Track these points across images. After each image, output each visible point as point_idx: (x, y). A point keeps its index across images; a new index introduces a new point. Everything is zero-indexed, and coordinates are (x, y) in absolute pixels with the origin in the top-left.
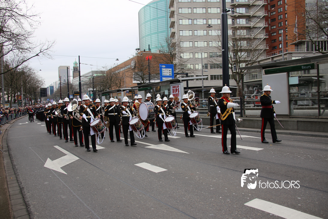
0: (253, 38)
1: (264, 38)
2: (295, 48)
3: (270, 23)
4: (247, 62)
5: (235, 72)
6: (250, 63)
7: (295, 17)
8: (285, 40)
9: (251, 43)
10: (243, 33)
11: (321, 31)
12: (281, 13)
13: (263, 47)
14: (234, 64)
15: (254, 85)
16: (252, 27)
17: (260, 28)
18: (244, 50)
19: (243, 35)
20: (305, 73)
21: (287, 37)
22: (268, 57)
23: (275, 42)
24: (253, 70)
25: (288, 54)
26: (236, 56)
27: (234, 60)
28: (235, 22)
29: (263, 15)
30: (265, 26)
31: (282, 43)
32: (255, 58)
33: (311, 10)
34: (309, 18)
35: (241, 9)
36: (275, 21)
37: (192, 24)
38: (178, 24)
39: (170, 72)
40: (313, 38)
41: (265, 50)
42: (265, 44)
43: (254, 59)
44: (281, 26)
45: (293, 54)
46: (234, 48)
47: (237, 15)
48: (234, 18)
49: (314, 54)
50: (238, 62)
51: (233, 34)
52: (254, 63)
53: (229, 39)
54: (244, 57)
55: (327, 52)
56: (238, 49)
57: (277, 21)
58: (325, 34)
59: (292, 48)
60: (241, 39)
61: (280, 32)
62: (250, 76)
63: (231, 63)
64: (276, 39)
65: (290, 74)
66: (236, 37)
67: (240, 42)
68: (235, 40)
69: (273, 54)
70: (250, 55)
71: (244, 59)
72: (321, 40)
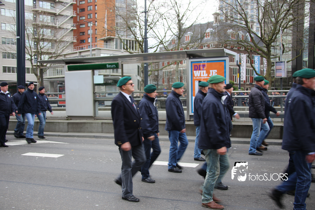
0: (59, 27)
1: (71, 29)
2: (104, 44)
3: (78, 12)
4: (51, 55)
5: (35, 66)
6: (54, 56)
7: (105, 10)
8: (94, 34)
9: (55, 32)
10: (47, 20)
11: (129, 30)
12: (91, 4)
13: (70, 38)
14: (35, 55)
15: (58, 82)
16: (58, 14)
17: (67, 16)
18: (48, 40)
19: (46, 22)
20: (113, 72)
21: (96, 32)
22: (76, 50)
23: (83, 35)
24: (57, 65)
25: (96, 50)
26: (37, 46)
27: (35, 51)
28: (37, 4)
29: (71, 2)
30: (72, 15)
31: (91, 37)
33: (120, 6)
34: (118, 15)
36: (84, 11)
40: (122, 36)
41: (73, 43)
42: (72, 36)
43: (59, 52)
44: (90, 18)
45: (102, 50)
46: (34, 36)
49: (123, 52)
50: (39, 54)
51: (34, 19)
52: (58, 57)
53: (29, 24)
54: (47, 48)
55: (134, 52)
56: (39, 38)
57: (86, 12)
58: (133, 33)
59: (101, 44)
60: (43, 26)
61: (89, 25)
62: (54, 70)
63: (31, 54)
64: (84, 32)
65: (96, 72)
66: (37, 23)
67: (42, 30)
68: (36, 27)
69: (81, 48)
70: (54, 46)
71: (48, 51)
72: (129, 39)
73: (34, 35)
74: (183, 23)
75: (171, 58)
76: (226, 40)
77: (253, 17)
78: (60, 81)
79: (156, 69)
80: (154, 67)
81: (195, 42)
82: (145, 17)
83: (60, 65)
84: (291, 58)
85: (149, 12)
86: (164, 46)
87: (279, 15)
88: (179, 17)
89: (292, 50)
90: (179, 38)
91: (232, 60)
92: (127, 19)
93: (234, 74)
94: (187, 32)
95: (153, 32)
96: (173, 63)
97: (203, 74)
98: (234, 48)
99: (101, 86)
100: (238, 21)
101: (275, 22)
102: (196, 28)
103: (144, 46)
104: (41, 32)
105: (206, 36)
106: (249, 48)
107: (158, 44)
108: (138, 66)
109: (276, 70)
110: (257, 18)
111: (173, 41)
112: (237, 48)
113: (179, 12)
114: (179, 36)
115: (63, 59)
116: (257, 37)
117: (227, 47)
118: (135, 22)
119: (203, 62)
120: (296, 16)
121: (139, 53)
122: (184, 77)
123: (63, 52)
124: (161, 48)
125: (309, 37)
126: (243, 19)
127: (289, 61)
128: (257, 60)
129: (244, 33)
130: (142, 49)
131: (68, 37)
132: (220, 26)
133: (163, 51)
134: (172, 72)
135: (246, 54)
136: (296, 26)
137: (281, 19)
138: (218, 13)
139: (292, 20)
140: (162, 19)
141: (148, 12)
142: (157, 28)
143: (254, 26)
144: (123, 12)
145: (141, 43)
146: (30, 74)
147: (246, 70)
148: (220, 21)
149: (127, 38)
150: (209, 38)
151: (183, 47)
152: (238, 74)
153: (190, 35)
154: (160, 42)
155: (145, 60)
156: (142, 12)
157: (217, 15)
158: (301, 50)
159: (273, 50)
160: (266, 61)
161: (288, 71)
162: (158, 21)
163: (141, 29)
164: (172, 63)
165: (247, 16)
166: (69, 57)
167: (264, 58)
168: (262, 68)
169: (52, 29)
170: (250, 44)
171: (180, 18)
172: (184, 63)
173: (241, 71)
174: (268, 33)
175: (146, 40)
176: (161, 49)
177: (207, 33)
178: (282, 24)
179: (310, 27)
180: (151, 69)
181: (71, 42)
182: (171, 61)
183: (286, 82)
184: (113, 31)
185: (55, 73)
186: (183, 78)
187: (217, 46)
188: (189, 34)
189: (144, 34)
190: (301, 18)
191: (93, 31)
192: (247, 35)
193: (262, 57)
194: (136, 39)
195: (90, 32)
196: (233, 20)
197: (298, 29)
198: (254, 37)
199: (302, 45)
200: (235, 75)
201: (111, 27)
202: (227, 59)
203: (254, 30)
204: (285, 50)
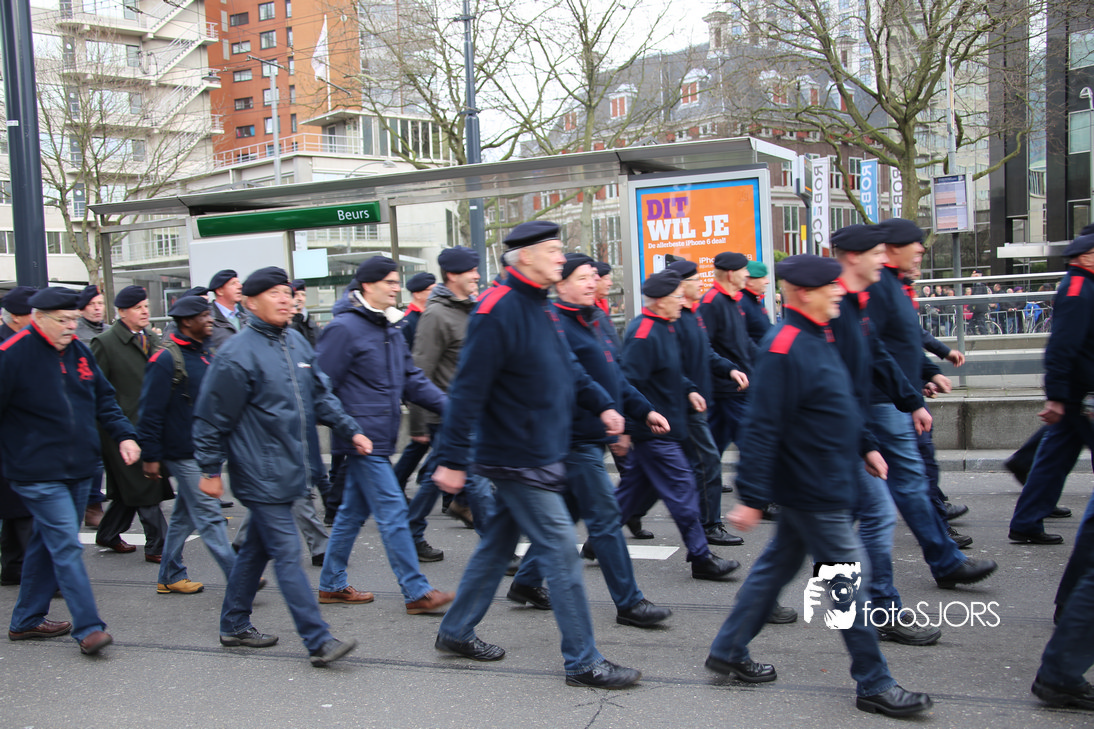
0: (157, 82)
1: (203, 88)
2: (324, 140)
3: (225, 28)
4: (135, 182)
5: (78, 224)
6: (147, 188)
7: (319, 17)
8: (286, 103)
9: (146, 100)
10: (116, 58)
11: (409, 84)
13: (199, 120)
14: (74, 187)
15: (165, 279)
16: (151, 36)
17: (185, 43)
18: (119, 130)
19: (109, 68)
20: (360, 236)
21: (293, 96)
22: (222, 165)
23: (248, 107)
24: (156, 218)
25: (295, 160)
26: (83, 152)
27: (74, 170)
28: (74, 3)
30: (205, 38)
31: (275, 113)
32: (166, 170)
34: (369, 31)
36: (247, 22)
40: (386, 107)
41: (209, 137)
42: (208, 114)
43: (162, 172)
44: (270, 47)
45: (316, 161)
46: (70, 119)
49: (390, 166)
50: (92, 181)
51: (64, 56)
52: (161, 190)
53: (49, 74)
54: (120, 160)
55: (432, 163)
56: (88, 123)
57: (253, 25)
58: (424, 96)
59: (310, 139)
60: (101, 82)
61: (266, 70)
62: (147, 239)
63: (60, 181)
64: (251, 98)
65: (301, 237)
66: (78, 71)
67: (97, 94)
68: (75, 84)
69: (241, 157)
70: (145, 151)
71: (121, 169)
72: (411, 117)
73: (67, 112)
74: (600, 52)
75: (563, 178)
76: (755, 110)
77: (846, 23)
78: (172, 276)
79: (510, 220)
80: (505, 215)
81: (645, 118)
82: (467, 35)
83: (169, 217)
84: (988, 164)
85: (477, 16)
86: (538, 137)
87: (938, 12)
88: (585, 33)
89: (990, 135)
90: (590, 108)
91: (780, 177)
92: (399, 45)
93: (787, 228)
94: (618, 84)
95: (497, 89)
96: (573, 198)
97: (681, 232)
98: (784, 137)
99: (318, 288)
100: (796, 37)
101: (926, 38)
102: (647, 68)
103: (464, 142)
104: (95, 103)
105: (685, 97)
106: (838, 133)
107: (516, 131)
108: (449, 214)
109: (937, 206)
110: (862, 24)
111: (567, 119)
112: (795, 134)
113: (585, 15)
114: (590, 100)
115: (180, 196)
116: (865, 94)
117: (760, 132)
118: (430, 55)
119: (676, 188)
120: (999, 12)
121: (448, 165)
122: (613, 244)
123: (176, 174)
124: (525, 146)
125: (1047, 89)
126: (812, 33)
127: (981, 175)
128: (867, 175)
129: (819, 81)
130: (460, 150)
131: (193, 117)
132: (731, 59)
133: (534, 156)
134: (568, 230)
135: (829, 157)
136: (1001, 48)
137: (947, 27)
138: (725, 13)
139: (985, 28)
140: (528, 43)
141: (475, 18)
142: (511, 73)
143: (853, 56)
144: (385, 22)
145: (456, 131)
146: (62, 254)
147: (832, 210)
148: (733, 43)
149: (402, 113)
150: (696, 103)
151: (604, 139)
152: (804, 228)
153: (629, 95)
154: (522, 125)
155: (470, 188)
156: (456, 20)
157: (720, 19)
158: (1020, 133)
159: (921, 136)
160: (900, 178)
161: (978, 209)
162: (512, 48)
163: (452, 80)
164: (568, 196)
165: (827, 19)
166: (198, 190)
167: (892, 168)
168: (886, 203)
169: (133, 90)
170: (840, 121)
171: (590, 36)
172: (611, 195)
173: (814, 218)
174: (901, 77)
175: (474, 118)
176: (528, 149)
177: (688, 85)
178: (953, 45)
179: (1048, 49)
180: (493, 221)
181: (202, 136)
182: (563, 187)
183: (972, 250)
184: (353, 89)
185: (151, 249)
186: (609, 249)
187: (723, 131)
188: (625, 91)
189: (463, 98)
190: (1017, 19)
191: (280, 91)
192: (828, 88)
193: (884, 163)
194: (435, 114)
195: (272, 97)
196: (779, 35)
197: (1007, 59)
198: (853, 93)
199: (1023, 115)
200: (791, 232)
201: (347, 77)
202: (764, 175)
203: (854, 68)
204: (964, 137)
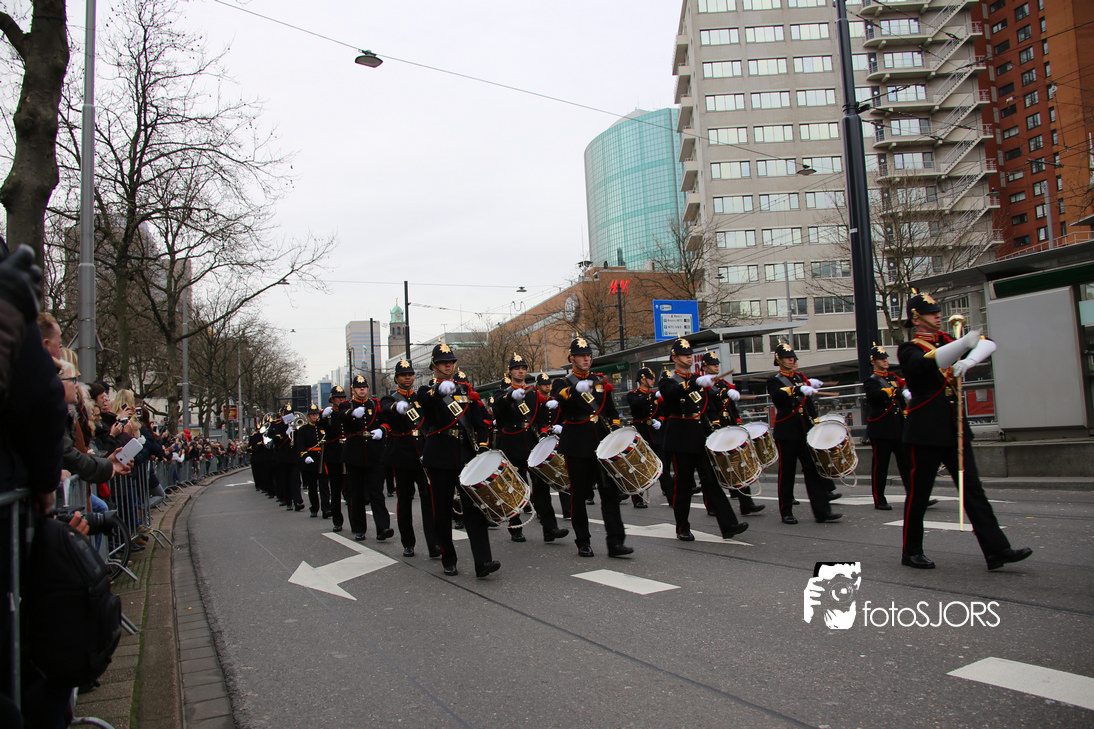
0: (949, 210)
1: (987, 209)
3: (1001, 162)
5: (895, 322)
8: (1057, 211)
9: (942, 224)
10: (917, 196)
12: (1036, 131)
16: (944, 177)
17: (971, 178)
18: (926, 251)
19: (915, 205)
21: (1062, 207)
23: (1023, 222)
27: (892, 283)
28: (888, 164)
29: (978, 136)
30: (985, 172)
31: (1048, 223)
35: (905, 123)
36: (1019, 155)
37: (754, 177)
38: (709, 178)
39: (686, 324)
41: (994, 246)
42: (991, 229)
44: (1040, 171)
46: (889, 246)
47: (894, 142)
48: (885, 151)
51: (883, 203)
54: (923, 269)
56: (901, 248)
57: (1024, 157)
60: (909, 216)
61: (1037, 190)
64: (1025, 214)
66: (893, 210)
67: (907, 226)
68: (890, 221)
70: (942, 265)
131: (978, 234)
169: (931, 219)
181: (990, 246)
191: (1052, 205)
